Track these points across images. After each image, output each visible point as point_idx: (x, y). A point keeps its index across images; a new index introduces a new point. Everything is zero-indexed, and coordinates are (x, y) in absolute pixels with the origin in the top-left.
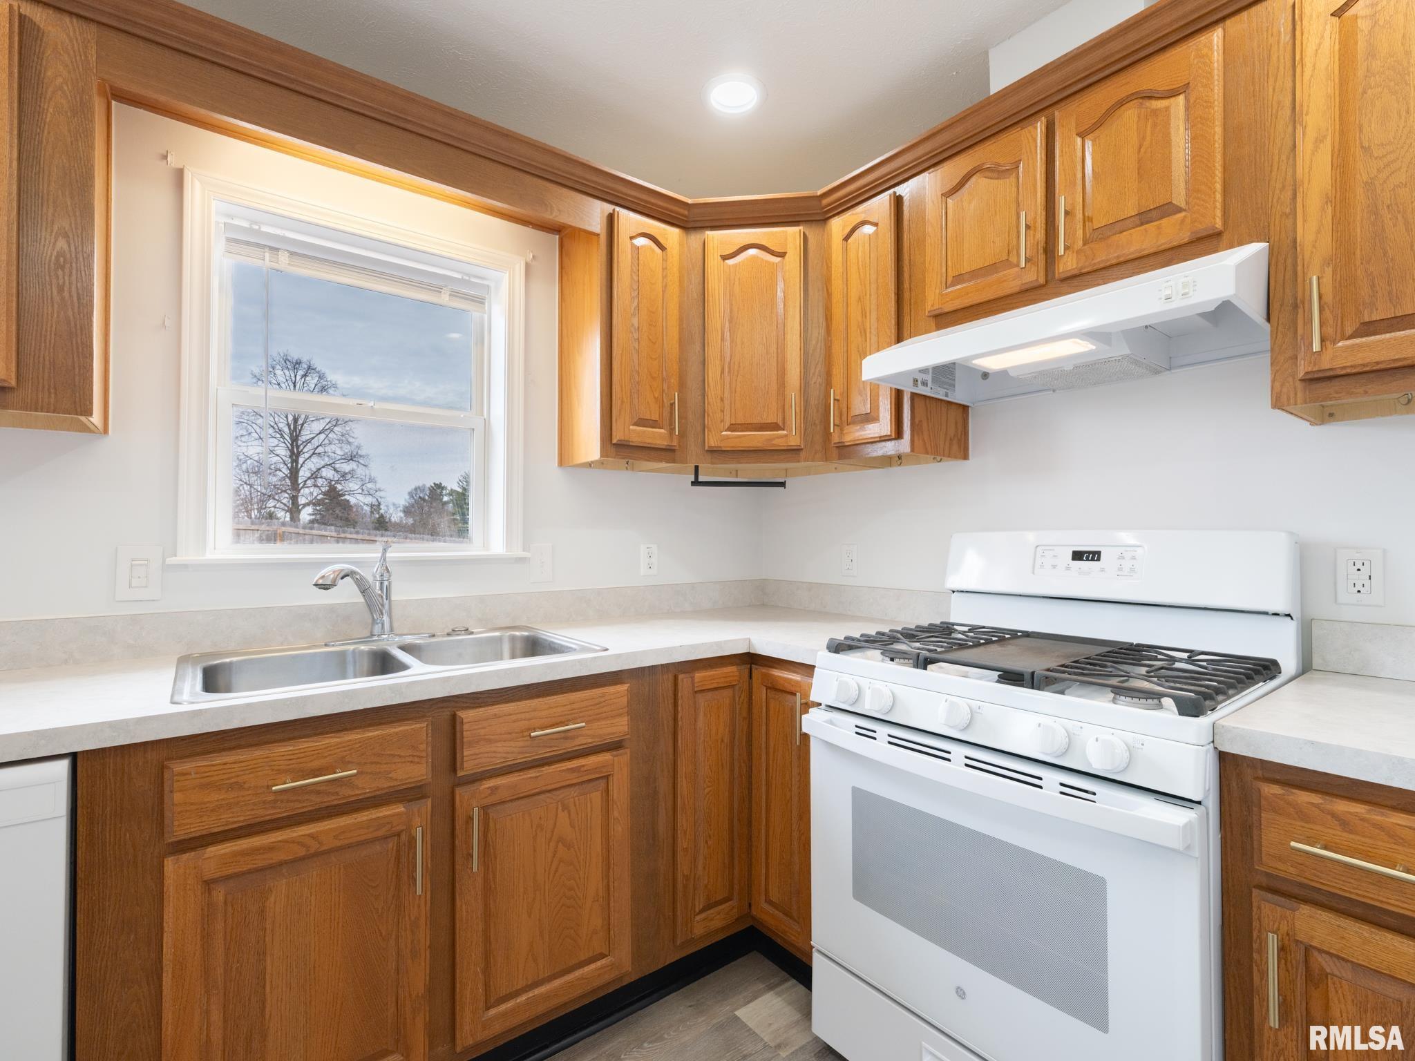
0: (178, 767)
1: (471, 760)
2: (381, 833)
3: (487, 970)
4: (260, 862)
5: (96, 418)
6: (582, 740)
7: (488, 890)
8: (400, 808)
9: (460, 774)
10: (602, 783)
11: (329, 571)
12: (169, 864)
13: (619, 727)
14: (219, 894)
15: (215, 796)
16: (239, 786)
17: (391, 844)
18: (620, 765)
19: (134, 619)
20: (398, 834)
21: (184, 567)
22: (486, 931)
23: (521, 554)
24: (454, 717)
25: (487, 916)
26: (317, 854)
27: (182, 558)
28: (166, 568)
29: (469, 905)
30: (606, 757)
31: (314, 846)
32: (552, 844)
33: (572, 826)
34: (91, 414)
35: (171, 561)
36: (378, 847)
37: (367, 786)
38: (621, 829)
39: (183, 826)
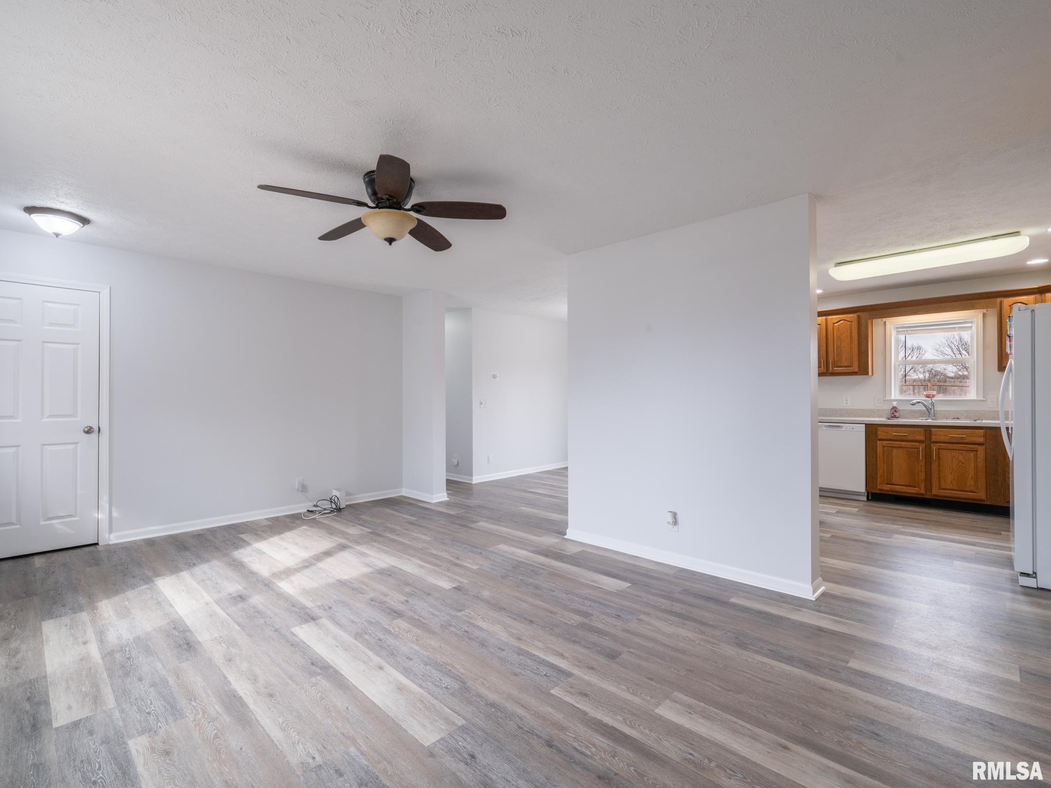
0: (879, 428)
1: (934, 438)
2: (914, 447)
3: (939, 482)
4: (891, 445)
5: (870, 374)
6: (966, 440)
7: (939, 466)
8: (918, 444)
9: (932, 440)
10: (975, 452)
11: (915, 401)
12: (878, 442)
13: (981, 440)
14: (885, 448)
15: (884, 433)
16: (888, 433)
17: (916, 450)
18: (981, 450)
19: (878, 410)
20: (918, 448)
21: (887, 400)
22: (939, 474)
23: (981, 398)
24: (930, 430)
25: (939, 471)
26: (900, 447)
27: (887, 399)
28: (884, 401)
29: (934, 466)
30: (977, 446)
31: (901, 446)
32: (958, 462)
33: (964, 458)
34: (868, 374)
35: (885, 399)
36: (913, 450)
37: (910, 438)
38: (981, 464)
39: (880, 437)
